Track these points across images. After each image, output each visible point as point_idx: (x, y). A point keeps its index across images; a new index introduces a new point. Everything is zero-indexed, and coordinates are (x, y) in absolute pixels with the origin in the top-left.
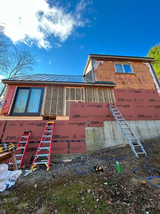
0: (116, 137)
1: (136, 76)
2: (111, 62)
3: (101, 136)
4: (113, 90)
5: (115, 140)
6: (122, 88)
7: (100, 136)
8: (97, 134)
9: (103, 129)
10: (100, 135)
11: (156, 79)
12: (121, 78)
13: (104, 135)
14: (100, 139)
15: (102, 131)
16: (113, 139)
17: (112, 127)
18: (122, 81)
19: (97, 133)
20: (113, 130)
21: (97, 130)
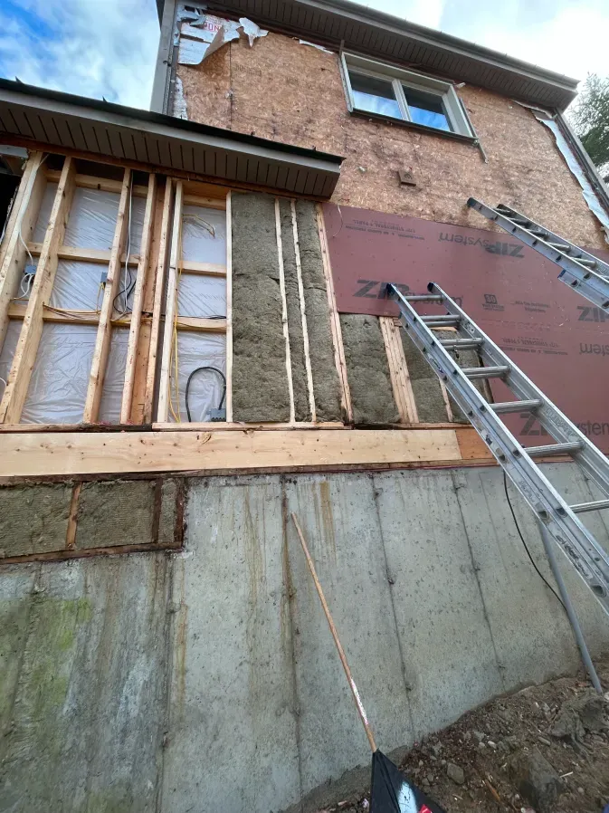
0: (324, 663)
1: (482, 158)
2: (321, 48)
3: (120, 681)
4: (321, 225)
5: (298, 714)
6: (390, 211)
7: (107, 695)
8: (67, 669)
9: (165, 580)
10: (109, 674)
11: (597, 195)
12: (386, 151)
13: (164, 663)
14: (92, 743)
15: (142, 621)
16: (272, 704)
17: (278, 543)
18: (393, 166)
19: (72, 652)
20: (288, 581)
21: (77, 609)
